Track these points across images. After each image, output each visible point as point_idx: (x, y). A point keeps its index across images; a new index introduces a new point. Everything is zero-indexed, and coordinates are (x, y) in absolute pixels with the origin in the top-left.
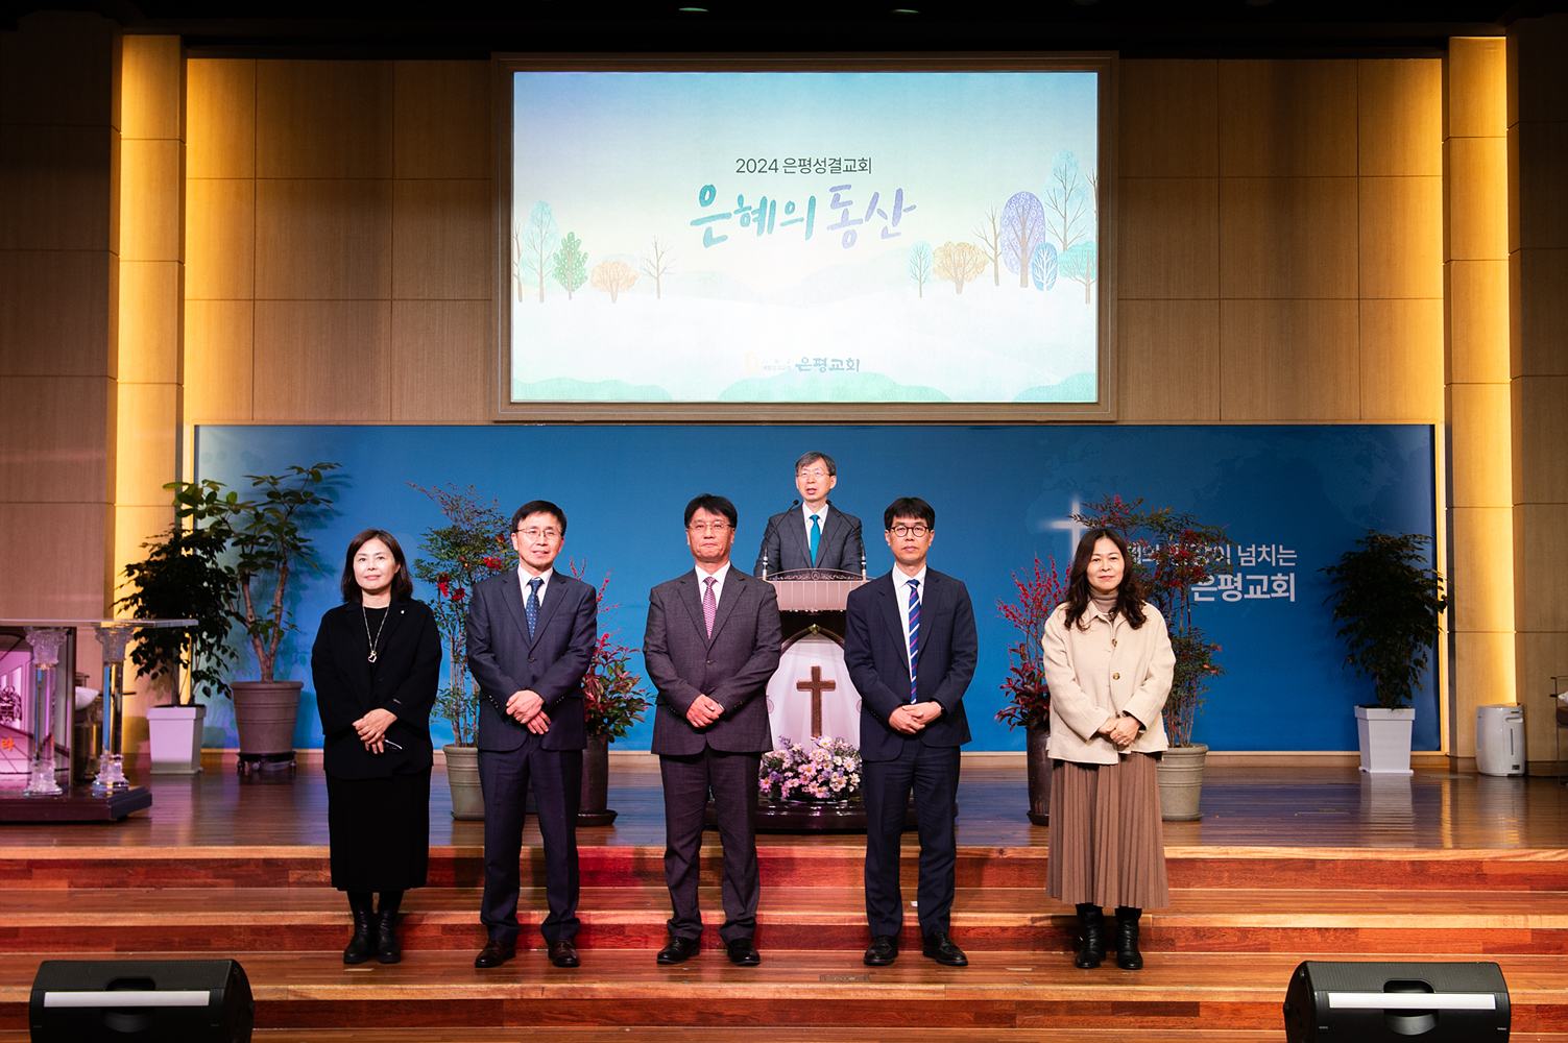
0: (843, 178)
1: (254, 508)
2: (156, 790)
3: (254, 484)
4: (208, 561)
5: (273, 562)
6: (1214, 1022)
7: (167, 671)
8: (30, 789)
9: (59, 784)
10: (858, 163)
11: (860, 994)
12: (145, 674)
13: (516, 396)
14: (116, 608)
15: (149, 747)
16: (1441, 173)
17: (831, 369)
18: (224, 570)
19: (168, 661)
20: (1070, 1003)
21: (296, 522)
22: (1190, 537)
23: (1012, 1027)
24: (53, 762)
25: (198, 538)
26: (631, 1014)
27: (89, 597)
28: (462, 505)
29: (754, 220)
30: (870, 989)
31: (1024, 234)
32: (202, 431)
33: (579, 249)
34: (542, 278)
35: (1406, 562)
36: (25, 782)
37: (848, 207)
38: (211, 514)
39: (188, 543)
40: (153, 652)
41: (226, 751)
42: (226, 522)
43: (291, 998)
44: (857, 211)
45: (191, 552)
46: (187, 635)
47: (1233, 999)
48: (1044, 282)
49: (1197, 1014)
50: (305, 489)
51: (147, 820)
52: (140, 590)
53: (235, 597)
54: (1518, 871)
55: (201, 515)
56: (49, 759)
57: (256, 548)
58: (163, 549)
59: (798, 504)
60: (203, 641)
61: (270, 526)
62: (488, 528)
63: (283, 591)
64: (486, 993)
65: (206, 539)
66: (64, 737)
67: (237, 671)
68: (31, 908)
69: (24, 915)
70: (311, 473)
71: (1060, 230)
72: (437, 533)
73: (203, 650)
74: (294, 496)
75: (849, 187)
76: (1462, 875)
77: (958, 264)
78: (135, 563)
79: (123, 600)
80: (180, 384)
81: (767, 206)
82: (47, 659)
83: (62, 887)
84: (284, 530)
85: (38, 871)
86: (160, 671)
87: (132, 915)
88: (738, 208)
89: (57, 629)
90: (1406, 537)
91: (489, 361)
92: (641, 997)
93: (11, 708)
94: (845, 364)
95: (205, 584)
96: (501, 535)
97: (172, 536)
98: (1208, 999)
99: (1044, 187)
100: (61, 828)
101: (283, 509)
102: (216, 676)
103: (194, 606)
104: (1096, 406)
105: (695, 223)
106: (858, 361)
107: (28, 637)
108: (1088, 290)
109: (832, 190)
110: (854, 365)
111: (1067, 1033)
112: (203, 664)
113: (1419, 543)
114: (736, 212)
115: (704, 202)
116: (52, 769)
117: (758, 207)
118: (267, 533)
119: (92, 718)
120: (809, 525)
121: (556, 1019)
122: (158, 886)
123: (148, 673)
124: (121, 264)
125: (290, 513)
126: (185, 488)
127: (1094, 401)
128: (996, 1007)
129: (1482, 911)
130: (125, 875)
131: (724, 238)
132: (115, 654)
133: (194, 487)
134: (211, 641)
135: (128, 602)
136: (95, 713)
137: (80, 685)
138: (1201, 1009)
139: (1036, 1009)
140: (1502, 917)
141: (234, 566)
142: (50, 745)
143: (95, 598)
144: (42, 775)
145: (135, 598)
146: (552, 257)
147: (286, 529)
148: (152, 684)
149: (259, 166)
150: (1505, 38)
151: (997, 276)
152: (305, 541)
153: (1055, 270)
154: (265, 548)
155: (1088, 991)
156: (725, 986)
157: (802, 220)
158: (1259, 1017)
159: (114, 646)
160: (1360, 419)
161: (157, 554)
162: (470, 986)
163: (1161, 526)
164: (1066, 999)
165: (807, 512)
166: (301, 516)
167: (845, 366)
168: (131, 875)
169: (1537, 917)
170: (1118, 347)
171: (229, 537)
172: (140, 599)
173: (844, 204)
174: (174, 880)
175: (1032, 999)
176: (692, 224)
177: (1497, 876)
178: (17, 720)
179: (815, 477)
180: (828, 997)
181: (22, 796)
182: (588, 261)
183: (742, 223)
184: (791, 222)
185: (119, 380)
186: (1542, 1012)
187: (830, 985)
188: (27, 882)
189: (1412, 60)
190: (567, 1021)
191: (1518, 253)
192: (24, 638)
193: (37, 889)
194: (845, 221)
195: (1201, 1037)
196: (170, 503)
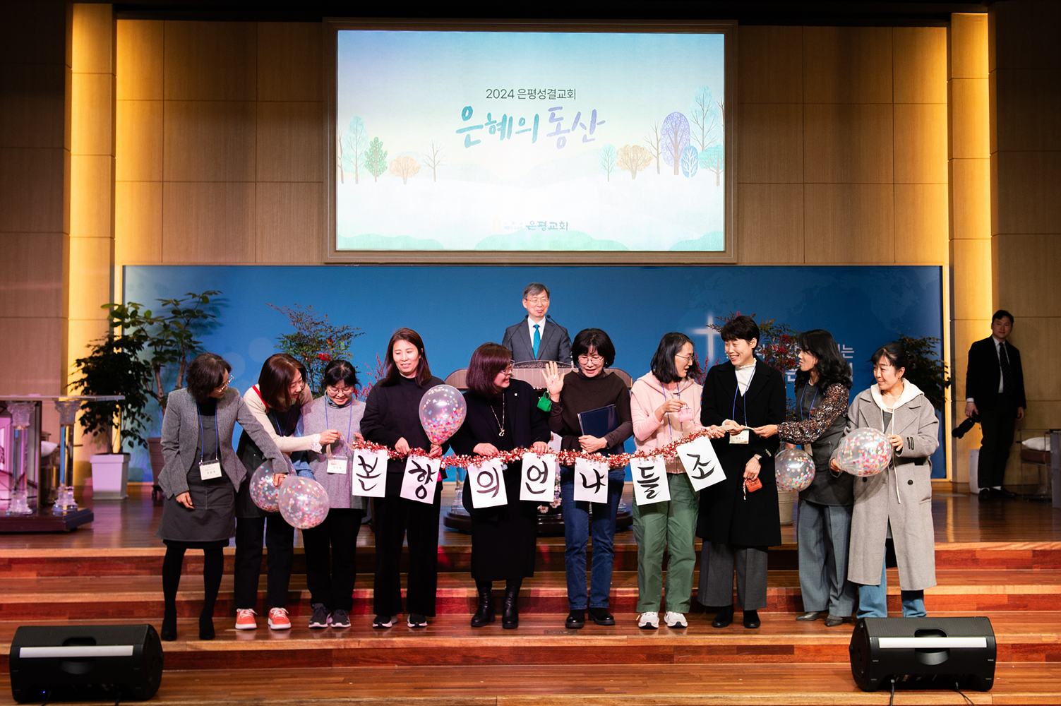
0: (557, 102)
1: (163, 321)
2: (96, 511)
3: (163, 305)
4: (131, 356)
5: (176, 357)
6: (804, 658)
7: (104, 430)
8: (10, 510)
9: (30, 507)
10: (567, 93)
11: (571, 642)
12: (89, 433)
13: (341, 246)
14: (69, 388)
15: (91, 482)
16: (946, 102)
17: (549, 229)
18: (143, 363)
19: (105, 424)
20: (709, 647)
21: (192, 331)
22: (786, 339)
23: (671, 663)
24: (26, 492)
25: (125, 341)
26: (418, 657)
27: (51, 381)
28: (304, 318)
30: (577, 639)
31: (676, 140)
32: (127, 270)
33: (383, 148)
34: (357, 168)
35: (924, 356)
36: (7, 506)
37: (561, 122)
38: (134, 324)
39: (118, 344)
40: (94, 417)
41: (144, 484)
42: (144, 330)
43: (189, 649)
44: (567, 124)
45: (120, 350)
46: (117, 406)
47: (816, 643)
48: (690, 172)
49: (792, 653)
50: (198, 308)
51: (90, 531)
52: (85, 376)
53: (150, 381)
54: (999, 556)
55: (126, 326)
56: (23, 490)
57: (164, 348)
58: (101, 349)
60: (128, 410)
61: (174, 333)
62: (321, 334)
64: (322, 645)
65: (130, 342)
66: (33, 475)
67: (152, 430)
68: (11, 590)
69: (6, 595)
70: (201, 297)
71: (700, 138)
72: (288, 337)
73: (128, 416)
74: (190, 313)
75: (561, 108)
76: (962, 560)
77: (633, 160)
78: (82, 358)
79: (74, 383)
80: (112, 238)
81: (506, 121)
82: (22, 423)
83: (32, 576)
84: (183, 335)
85: (15, 565)
86: (100, 430)
87: (79, 594)
88: (488, 121)
89: (29, 402)
90: (924, 339)
91: (321, 223)
94: (559, 224)
95: (130, 372)
96: (330, 339)
97: (107, 340)
98: (799, 643)
99: (689, 110)
100: (31, 537)
101: (182, 321)
102: (137, 434)
103: (122, 387)
104: (724, 254)
105: (459, 131)
106: (567, 224)
107: (9, 408)
108: (718, 177)
109: (550, 110)
110: (564, 225)
111: (707, 666)
112: (128, 425)
113: (933, 343)
114: (486, 124)
115: (465, 118)
116: (25, 496)
117: (501, 121)
118: (172, 338)
119: (53, 462)
120: (532, 331)
121: (368, 662)
122: (98, 575)
123: (91, 431)
124: (72, 157)
125: (187, 324)
126: (116, 308)
127: (722, 249)
128: (661, 650)
129: (976, 583)
130: (75, 568)
131: (478, 142)
132: (68, 419)
133: (122, 307)
134: (134, 410)
135: (77, 384)
136: (54, 460)
137: (45, 440)
138: (795, 649)
139: (687, 651)
140: (989, 587)
141: (149, 360)
142: (24, 480)
143: (54, 382)
144: (18, 501)
145: (82, 382)
146: (364, 155)
147: (184, 335)
148: (94, 439)
149: (166, 93)
150: (987, 14)
151: (658, 167)
153: (697, 164)
154: (170, 348)
155: (721, 639)
156: (481, 639)
157: (530, 130)
158: (833, 655)
159: (68, 413)
160: (895, 262)
161: (97, 352)
162: (310, 640)
163: (767, 332)
164: (707, 644)
165: (531, 322)
166: (195, 326)
167: (559, 227)
168: (79, 568)
169: (1011, 586)
170: (738, 215)
171: (146, 340)
172: (85, 383)
173: (558, 119)
174: (109, 571)
175: (684, 644)
176: (457, 132)
177: (984, 560)
178: (2, 464)
180: (550, 645)
181: (4, 515)
182: (388, 156)
183: (490, 132)
184: (523, 131)
185: (71, 235)
186: (1016, 648)
187: (551, 637)
188: (7, 573)
189: (927, 28)
190: (374, 662)
191: (996, 154)
192: (6, 408)
193: (16, 578)
194: (558, 131)
195: (793, 668)
196: (106, 317)
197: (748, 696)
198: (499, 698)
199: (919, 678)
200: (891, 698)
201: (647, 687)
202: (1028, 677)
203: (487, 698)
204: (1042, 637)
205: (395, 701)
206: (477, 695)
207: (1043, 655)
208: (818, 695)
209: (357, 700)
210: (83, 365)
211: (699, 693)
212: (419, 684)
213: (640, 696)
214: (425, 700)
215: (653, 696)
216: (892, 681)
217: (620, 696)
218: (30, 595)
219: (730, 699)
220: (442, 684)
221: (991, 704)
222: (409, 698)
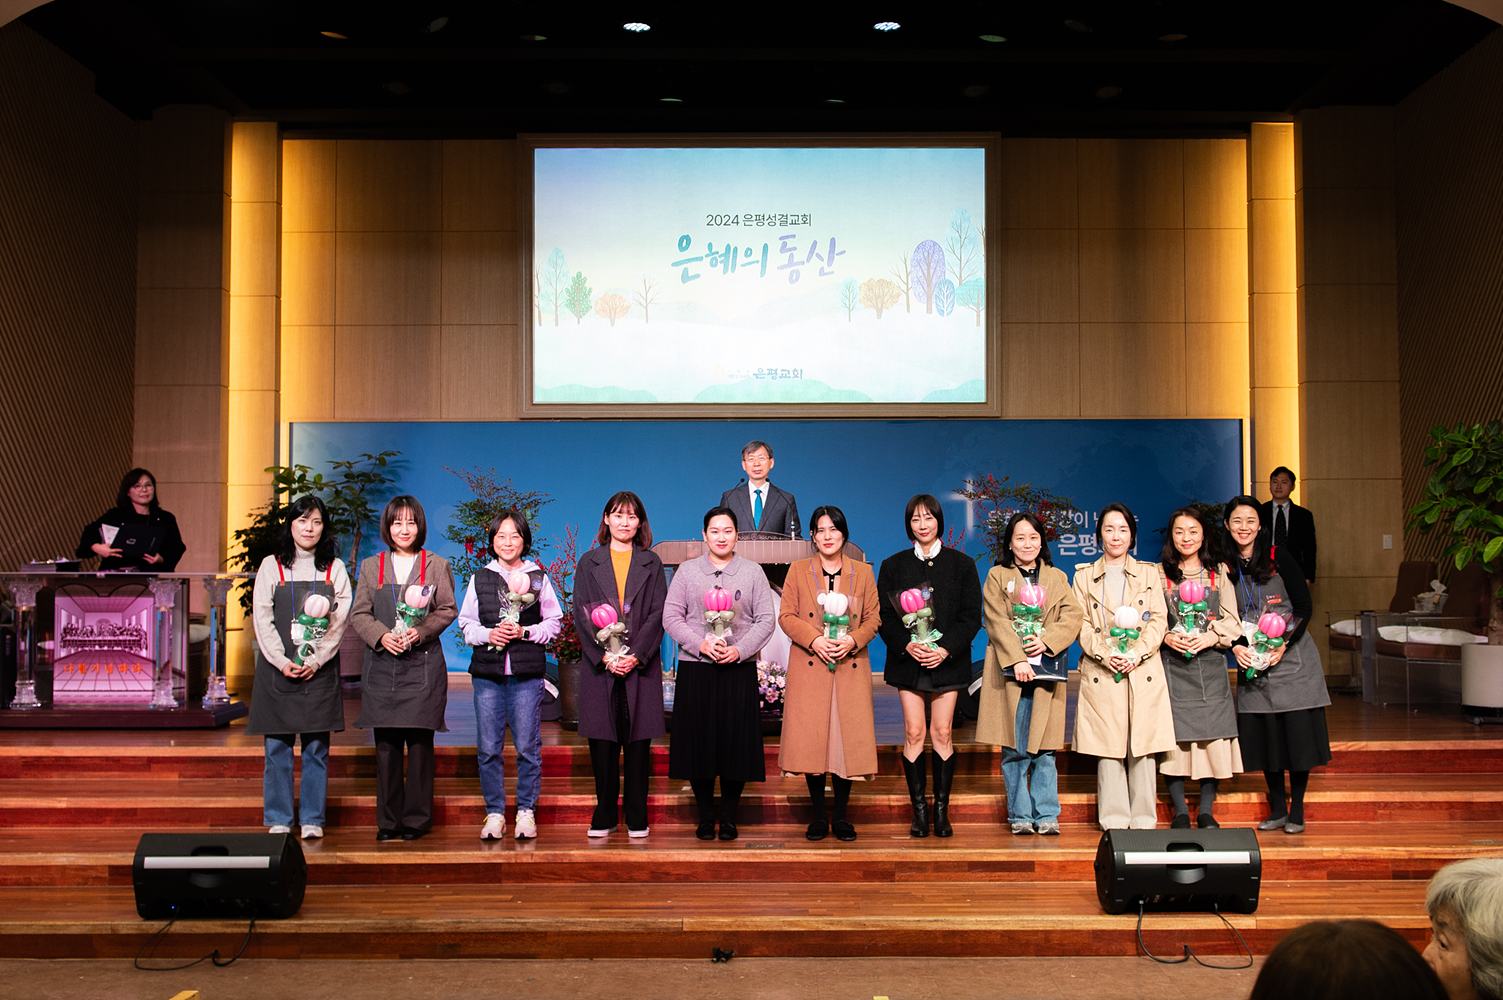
0: (789, 230)
1: (334, 486)
3: (335, 468)
5: (350, 527)
6: (1045, 876)
8: (154, 702)
9: (176, 699)
10: (800, 218)
11: (775, 857)
13: (538, 398)
14: (229, 563)
16: (1246, 226)
17: (780, 377)
20: (936, 862)
21: (368, 497)
24: (171, 681)
26: (599, 873)
27: (208, 555)
28: (485, 483)
29: (721, 262)
30: (782, 853)
31: (929, 272)
32: (295, 427)
33: (586, 285)
34: (556, 307)
36: (150, 698)
37: (794, 252)
38: (301, 490)
43: (339, 862)
44: (800, 256)
47: (1061, 859)
48: (945, 309)
49: (1033, 870)
50: (375, 471)
52: (247, 549)
55: (293, 492)
56: (168, 679)
57: (336, 517)
58: (264, 518)
59: (744, 481)
61: (346, 501)
63: (357, 550)
64: (488, 858)
66: (180, 662)
68: (148, 793)
69: (140, 799)
70: (377, 459)
71: (957, 270)
72: (466, 505)
74: (365, 477)
75: (794, 236)
77: (878, 296)
78: (243, 529)
79: (233, 558)
80: (277, 391)
81: (730, 252)
82: (166, 603)
83: (174, 778)
84: (357, 504)
85: (155, 765)
87: (222, 799)
88: (708, 252)
91: (516, 371)
92: (607, 861)
93: (139, 641)
94: (791, 373)
97: (270, 508)
98: (1041, 859)
99: (944, 236)
100: (175, 733)
101: (357, 487)
104: (985, 406)
105: (675, 264)
106: (801, 370)
107: (151, 587)
108: (978, 316)
109: (780, 239)
110: (797, 373)
111: (933, 885)
114: (707, 256)
115: (682, 248)
116: (170, 687)
117: (724, 252)
118: (346, 506)
120: (753, 497)
121: (542, 878)
122: (247, 777)
124: (232, 299)
125: (362, 490)
126: (282, 471)
127: (983, 401)
128: (880, 866)
130: (222, 768)
131: (698, 276)
132: (219, 599)
133: (289, 471)
135: (238, 559)
136: (203, 647)
137: (193, 623)
138: (1036, 866)
139: (911, 868)
142: (169, 668)
143: (212, 556)
144: (162, 692)
145: (242, 556)
146: (565, 292)
149: (339, 224)
150: (1293, 124)
151: (908, 304)
152: (374, 511)
153: (953, 301)
154: (343, 517)
155: (949, 854)
156: (672, 852)
157: (758, 262)
158: (1077, 872)
159: (219, 592)
160: (1186, 415)
161: (260, 522)
162: (476, 853)
163: (1023, 497)
165: (752, 487)
166: (371, 492)
167: (791, 375)
168: (225, 769)
170: (1002, 360)
172: (247, 558)
173: (790, 250)
175: (908, 860)
176: (673, 265)
178: (144, 650)
179: (757, 461)
180: (751, 860)
181: (148, 708)
182: (592, 294)
183: (712, 265)
184: (750, 263)
185: (230, 388)
186: (1292, 865)
187: (753, 851)
188: (147, 774)
189: (1224, 140)
190: (551, 879)
191: (1303, 288)
192: (147, 587)
193: (155, 779)
194: (791, 262)
195: (1035, 887)
196: (270, 483)
197: (973, 919)
198: (686, 920)
199: (1173, 899)
200: (1139, 921)
201: (859, 908)
202: (1303, 898)
203: (671, 920)
204: (1323, 851)
205: (566, 922)
206: (660, 917)
207: (1324, 873)
208: (1054, 918)
209: (522, 921)
210: (243, 537)
211: (918, 916)
212: (599, 904)
213: (850, 918)
214: (600, 922)
215: (863, 918)
216: (1141, 902)
217: (825, 918)
218: (167, 799)
219: (953, 923)
220: (623, 904)
221: (1255, 928)
222: (582, 919)
